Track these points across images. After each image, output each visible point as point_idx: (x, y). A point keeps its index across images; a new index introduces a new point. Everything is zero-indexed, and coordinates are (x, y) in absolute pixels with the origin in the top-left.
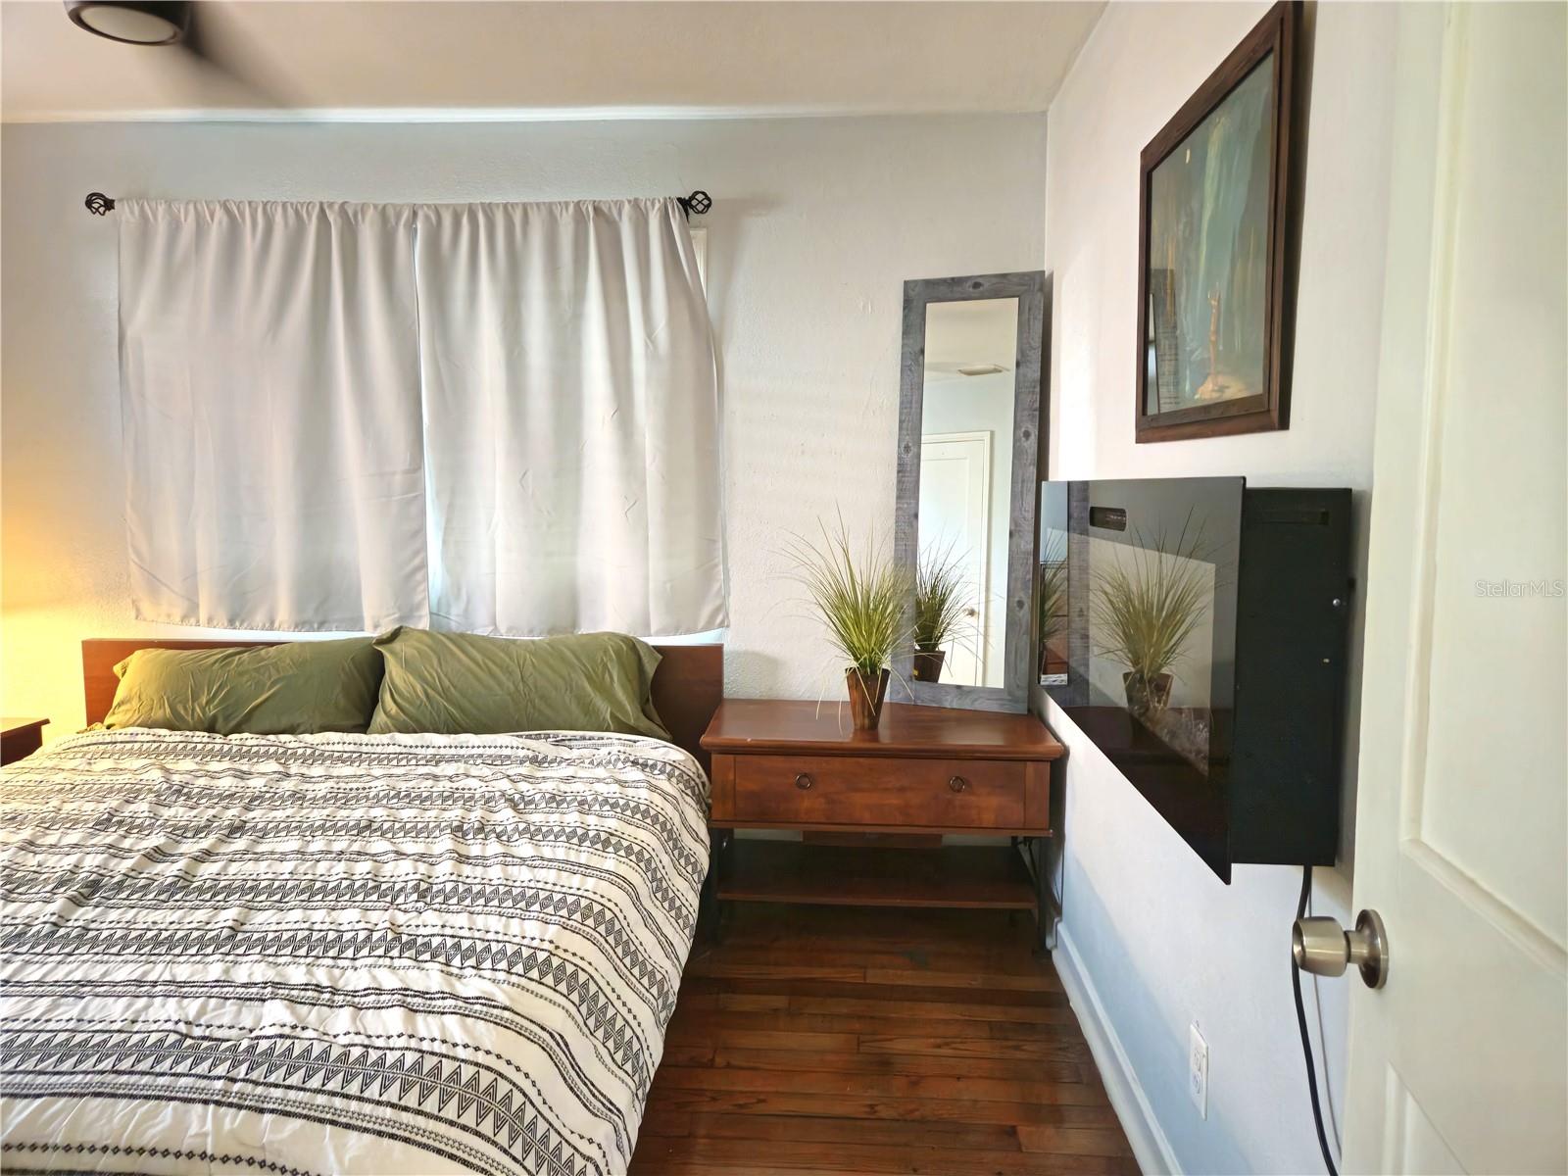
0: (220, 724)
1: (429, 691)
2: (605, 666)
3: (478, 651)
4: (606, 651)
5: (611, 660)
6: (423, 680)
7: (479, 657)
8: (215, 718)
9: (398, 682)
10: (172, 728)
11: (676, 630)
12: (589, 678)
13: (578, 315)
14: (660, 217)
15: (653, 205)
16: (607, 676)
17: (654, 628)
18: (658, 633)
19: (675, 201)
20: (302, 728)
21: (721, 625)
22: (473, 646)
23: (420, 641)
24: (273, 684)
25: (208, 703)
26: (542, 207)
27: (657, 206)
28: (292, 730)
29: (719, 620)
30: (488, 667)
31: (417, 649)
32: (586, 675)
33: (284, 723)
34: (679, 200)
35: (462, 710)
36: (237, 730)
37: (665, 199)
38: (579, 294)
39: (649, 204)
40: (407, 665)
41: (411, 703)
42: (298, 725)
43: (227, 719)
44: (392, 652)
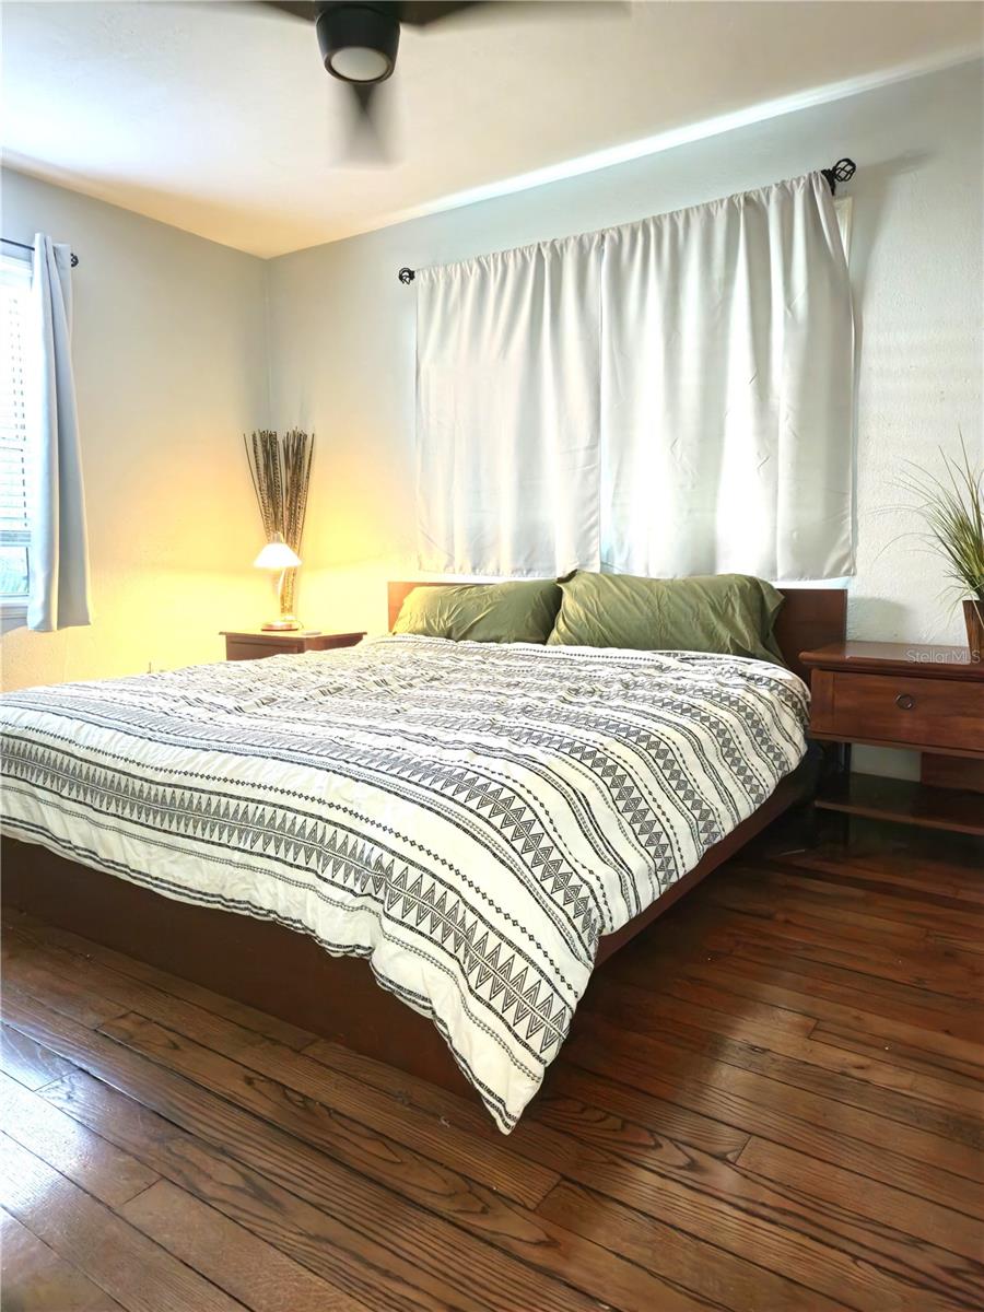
0: (453, 635)
1: (589, 615)
2: (729, 600)
3: (628, 586)
4: (731, 587)
5: (735, 595)
6: (585, 605)
7: (627, 590)
8: (451, 629)
9: (569, 609)
10: (427, 635)
11: (801, 576)
12: (714, 609)
13: (726, 299)
14: (805, 192)
15: (798, 183)
16: (730, 608)
17: (780, 573)
18: (783, 578)
19: (820, 174)
20: (504, 639)
21: (847, 573)
22: (625, 582)
23: (588, 579)
24: (487, 608)
25: (448, 618)
26: (701, 208)
27: (802, 182)
28: (497, 640)
29: (845, 568)
30: (634, 598)
31: (585, 586)
32: (711, 607)
33: (493, 634)
34: (824, 172)
35: (611, 630)
36: (464, 638)
37: (810, 175)
38: (729, 280)
39: (794, 183)
40: (575, 595)
41: (576, 625)
42: (501, 637)
43: (458, 629)
44: (568, 589)
